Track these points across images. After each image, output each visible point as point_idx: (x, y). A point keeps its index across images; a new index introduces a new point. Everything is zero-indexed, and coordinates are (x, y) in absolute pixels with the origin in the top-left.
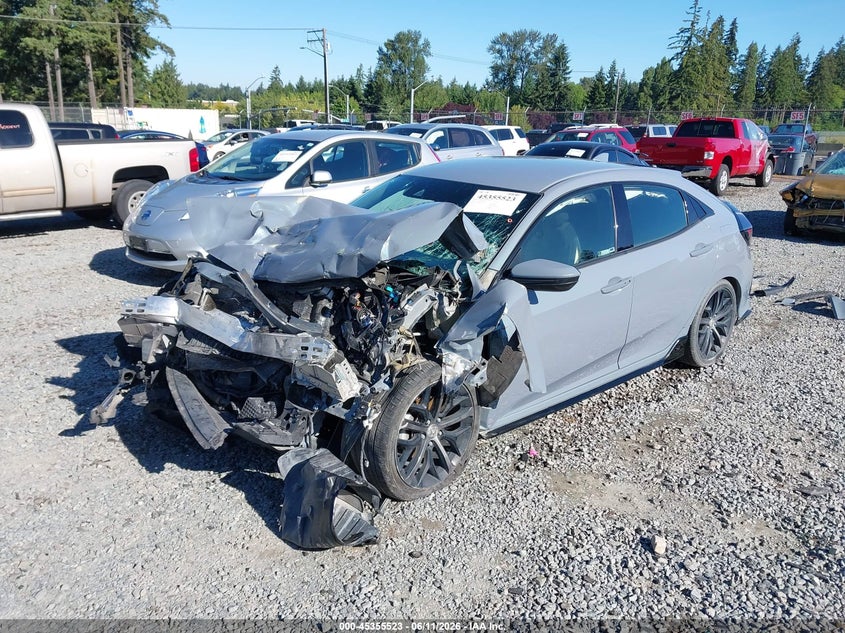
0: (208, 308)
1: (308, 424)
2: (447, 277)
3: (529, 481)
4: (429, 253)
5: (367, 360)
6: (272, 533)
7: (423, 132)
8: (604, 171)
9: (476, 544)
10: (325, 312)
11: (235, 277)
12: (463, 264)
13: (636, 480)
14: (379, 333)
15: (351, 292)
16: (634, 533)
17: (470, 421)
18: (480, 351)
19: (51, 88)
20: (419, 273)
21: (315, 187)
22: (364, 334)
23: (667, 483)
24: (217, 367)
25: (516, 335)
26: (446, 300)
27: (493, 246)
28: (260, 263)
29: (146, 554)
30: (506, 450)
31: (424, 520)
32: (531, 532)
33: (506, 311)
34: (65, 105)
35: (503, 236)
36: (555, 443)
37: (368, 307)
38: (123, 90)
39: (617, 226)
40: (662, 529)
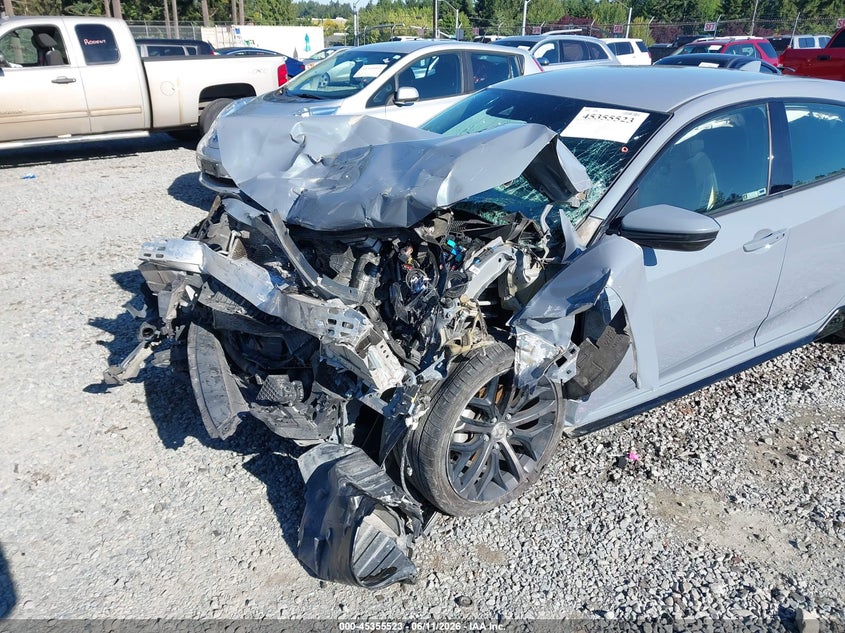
0: (237, 256)
1: (340, 415)
2: (531, 228)
3: (626, 500)
4: (511, 192)
5: (417, 336)
6: (288, 549)
7: (531, 44)
8: (756, 83)
9: (546, 592)
10: (369, 269)
11: (266, 219)
12: (555, 210)
13: (773, 508)
14: (433, 302)
15: (402, 246)
16: (769, 596)
17: (551, 418)
18: (569, 334)
19: (166, 7)
20: (495, 221)
21: (400, 105)
22: (416, 300)
23: (817, 518)
24: (244, 329)
25: (622, 311)
26: (527, 260)
27: (599, 184)
28: (296, 202)
29: (135, 566)
30: (598, 451)
31: (481, 547)
32: (622, 579)
33: (610, 282)
34: (179, 24)
35: (613, 172)
36: (664, 442)
37: (422, 267)
38: (235, 9)
39: (771, 157)
40: (811, 593)
